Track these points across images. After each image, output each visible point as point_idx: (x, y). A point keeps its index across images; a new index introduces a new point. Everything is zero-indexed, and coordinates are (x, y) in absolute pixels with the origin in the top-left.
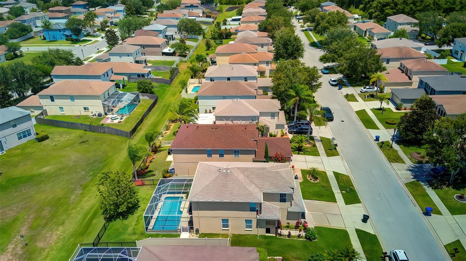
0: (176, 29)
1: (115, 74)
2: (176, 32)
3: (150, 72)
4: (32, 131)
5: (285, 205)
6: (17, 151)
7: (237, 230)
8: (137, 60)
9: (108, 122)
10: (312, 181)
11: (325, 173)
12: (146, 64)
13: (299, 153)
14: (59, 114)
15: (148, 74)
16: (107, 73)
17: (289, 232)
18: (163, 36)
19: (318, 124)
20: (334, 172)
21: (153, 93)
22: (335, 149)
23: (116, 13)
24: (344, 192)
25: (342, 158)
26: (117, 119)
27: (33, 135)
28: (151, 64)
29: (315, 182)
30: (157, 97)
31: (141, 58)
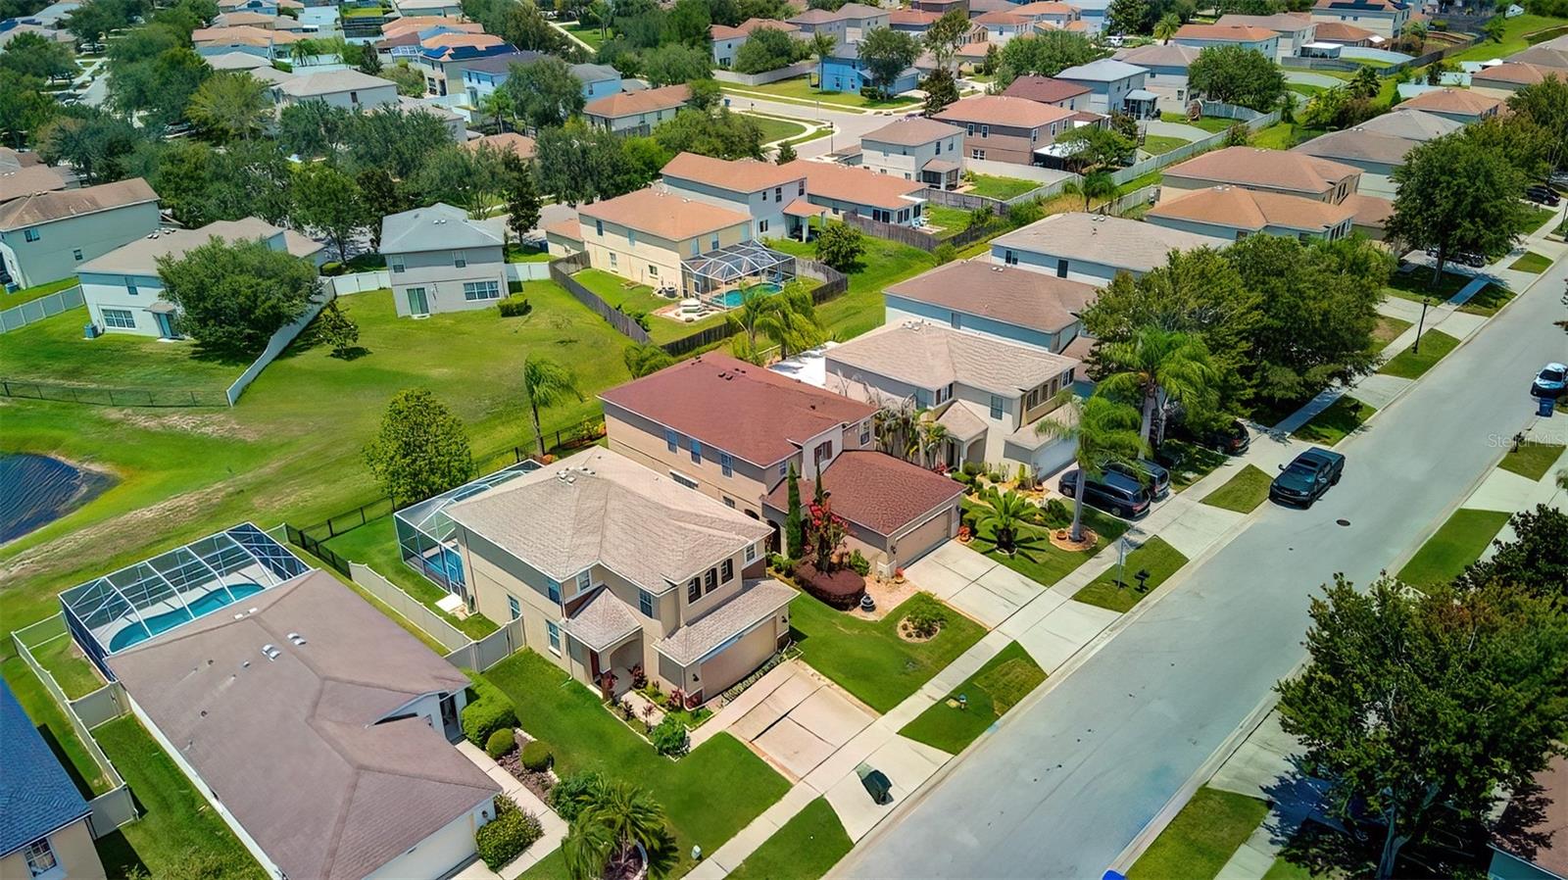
0: (1182, 81)
1: (814, 199)
2: (1180, 93)
3: (917, 210)
4: (500, 288)
5: (653, 627)
6: (448, 322)
7: (536, 640)
8: (927, 168)
9: (671, 314)
10: (902, 634)
11: (981, 632)
12: (954, 187)
13: (993, 550)
14: (609, 269)
15: (904, 215)
16: (779, 190)
17: (649, 711)
18: (1110, 103)
19: (1220, 499)
20: (1015, 642)
21: (858, 268)
22: (1143, 590)
23: (1078, 19)
24: (953, 704)
25: (1122, 623)
26: (694, 312)
27: (501, 297)
28: (971, 188)
29: (909, 640)
30: (842, 280)
31: (941, 165)
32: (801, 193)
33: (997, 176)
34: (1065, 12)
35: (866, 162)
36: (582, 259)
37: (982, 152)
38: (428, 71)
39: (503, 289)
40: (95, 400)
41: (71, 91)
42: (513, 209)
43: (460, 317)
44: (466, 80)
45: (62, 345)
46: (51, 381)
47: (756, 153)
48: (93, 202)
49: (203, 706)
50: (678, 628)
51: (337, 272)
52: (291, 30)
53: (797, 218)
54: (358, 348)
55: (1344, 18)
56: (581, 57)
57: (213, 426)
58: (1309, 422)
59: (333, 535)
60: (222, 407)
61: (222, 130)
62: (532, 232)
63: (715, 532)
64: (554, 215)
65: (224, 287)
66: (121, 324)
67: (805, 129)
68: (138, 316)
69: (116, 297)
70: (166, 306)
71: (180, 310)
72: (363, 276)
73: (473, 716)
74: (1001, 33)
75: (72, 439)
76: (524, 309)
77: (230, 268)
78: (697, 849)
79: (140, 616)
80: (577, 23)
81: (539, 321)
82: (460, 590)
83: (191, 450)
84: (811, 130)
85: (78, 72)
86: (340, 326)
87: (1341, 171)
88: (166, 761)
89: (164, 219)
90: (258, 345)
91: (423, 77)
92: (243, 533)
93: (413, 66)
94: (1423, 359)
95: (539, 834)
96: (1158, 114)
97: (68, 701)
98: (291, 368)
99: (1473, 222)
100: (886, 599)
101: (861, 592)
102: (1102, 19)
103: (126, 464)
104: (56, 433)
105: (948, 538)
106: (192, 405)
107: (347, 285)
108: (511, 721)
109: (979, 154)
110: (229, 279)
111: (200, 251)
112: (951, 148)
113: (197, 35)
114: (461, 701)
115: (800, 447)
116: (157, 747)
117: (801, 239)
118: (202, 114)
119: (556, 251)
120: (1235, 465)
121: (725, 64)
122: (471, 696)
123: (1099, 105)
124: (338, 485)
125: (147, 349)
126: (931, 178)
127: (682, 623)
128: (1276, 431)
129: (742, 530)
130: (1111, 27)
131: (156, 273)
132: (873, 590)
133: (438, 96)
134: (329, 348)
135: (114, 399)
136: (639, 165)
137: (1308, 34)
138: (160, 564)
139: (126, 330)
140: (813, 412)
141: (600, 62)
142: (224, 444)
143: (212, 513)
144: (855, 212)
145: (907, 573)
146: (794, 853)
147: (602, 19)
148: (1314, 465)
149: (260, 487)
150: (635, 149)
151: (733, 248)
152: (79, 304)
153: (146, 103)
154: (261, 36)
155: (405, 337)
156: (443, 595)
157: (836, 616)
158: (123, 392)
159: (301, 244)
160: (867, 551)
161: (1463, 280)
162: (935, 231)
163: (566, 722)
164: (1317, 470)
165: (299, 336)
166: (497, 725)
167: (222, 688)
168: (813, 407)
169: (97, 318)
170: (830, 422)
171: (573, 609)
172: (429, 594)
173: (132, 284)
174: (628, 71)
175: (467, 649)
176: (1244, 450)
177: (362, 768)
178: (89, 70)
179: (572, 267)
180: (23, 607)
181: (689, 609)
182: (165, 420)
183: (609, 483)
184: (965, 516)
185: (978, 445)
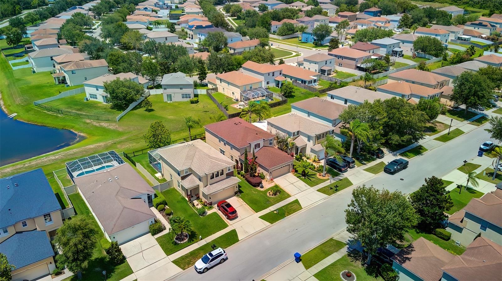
0: (413, 46)
2: (411, 49)
3: (315, 81)
4: (191, 96)
5: (201, 184)
6: (176, 104)
7: (175, 186)
8: (322, 68)
9: (235, 106)
10: (268, 194)
11: (289, 196)
12: (330, 74)
13: (300, 177)
14: (222, 92)
15: (310, 82)
16: (273, 73)
17: (198, 205)
18: (387, 51)
19: (369, 170)
20: (297, 200)
21: (292, 97)
22: (337, 190)
23: (389, 23)
24: (275, 212)
25: (328, 198)
26: (242, 106)
27: (191, 98)
28: (335, 75)
29: (270, 196)
30: (286, 100)
31: (326, 68)
32: (280, 74)
33: (345, 72)
34: (385, 21)
35: (304, 65)
36: (216, 89)
37: (341, 64)
38: (189, 32)
39: (192, 96)
40: (84, 117)
41: (91, 30)
42: (199, 74)
43: (180, 103)
44: (198, 35)
45: (78, 102)
46: (74, 111)
47: (272, 62)
48: (91, 65)
49: (93, 191)
50: (207, 185)
51: (152, 88)
52: (155, 17)
53: (279, 81)
54: (152, 109)
55: (475, 28)
56: (231, 30)
57: (112, 126)
58: (407, 151)
59: (135, 156)
60: (115, 121)
61: (129, 46)
62: (204, 81)
63: (220, 162)
64: (211, 76)
65: (120, 91)
66: (94, 98)
67: (292, 54)
68: (98, 96)
69: (93, 91)
70: (105, 94)
71: (109, 96)
72: (157, 90)
73: (155, 201)
74: (362, 26)
75: (77, 126)
76: (197, 102)
77: (121, 86)
78: (200, 236)
79: (84, 170)
80: (236, 18)
81: (200, 106)
82: (161, 172)
83: (105, 132)
84: (294, 54)
85: (94, 25)
86: (148, 103)
87: (442, 78)
88: (84, 203)
89: (109, 71)
90: (127, 106)
91: (187, 34)
92: (112, 153)
93: (186, 30)
94: (450, 137)
95: (165, 229)
96: (403, 55)
97: (63, 187)
98: (134, 113)
99: (474, 97)
100: (267, 185)
101: (261, 183)
102: (397, 23)
103: (89, 134)
104: (73, 125)
105: (289, 172)
106: (108, 120)
107: (153, 92)
108: (165, 203)
109: (340, 65)
110: (121, 89)
111: (114, 81)
112: (331, 63)
113: (128, 17)
114: (153, 197)
115: (250, 144)
116: (83, 200)
117: (279, 87)
118: (124, 41)
119: (210, 86)
120: (378, 161)
121: (274, 33)
122: (156, 196)
123: (383, 52)
124: (138, 144)
125: (99, 105)
126: (323, 72)
127: (208, 184)
128: (395, 153)
129: (228, 163)
130: (400, 26)
131: (103, 86)
132: (264, 183)
133: (191, 39)
134: (145, 109)
135: (89, 117)
136: (236, 64)
137: (461, 33)
138: (91, 158)
139: (95, 100)
140: (257, 135)
141: (237, 31)
142: (114, 131)
143: (107, 148)
144: (296, 80)
145: (274, 180)
146: (224, 241)
147: (242, 18)
148: (397, 163)
149: (120, 142)
150: (235, 59)
151: (256, 89)
152: (84, 91)
153: (110, 37)
154: (146, 19)
155: (164, 107)
156: (157, 173)
157: (252, 188)
158: (91, 116)
159: (142, 80)
160: (265, 173)
161: (475, 114)
162: (319, 87)
163: (178, 205)
164: (398, 164)
165: (138, 105)
166: (161, 204)
167: (98, 187)
168: (257, 134)
169: (88, 96)
170: (259, 138)
171: (183, 178)
172: (153, 173)
173: (97, 88)
174: (244, 34)
175: (158, 185)
176: (382, 157)
177: (124, 207)
178: (97, 24)
179: (213, 91)
180: (57, 166)
181: (210, 181)
182: (101, 124)
183: (197, 148)
184: (294, 167)
185: (304, 149)
